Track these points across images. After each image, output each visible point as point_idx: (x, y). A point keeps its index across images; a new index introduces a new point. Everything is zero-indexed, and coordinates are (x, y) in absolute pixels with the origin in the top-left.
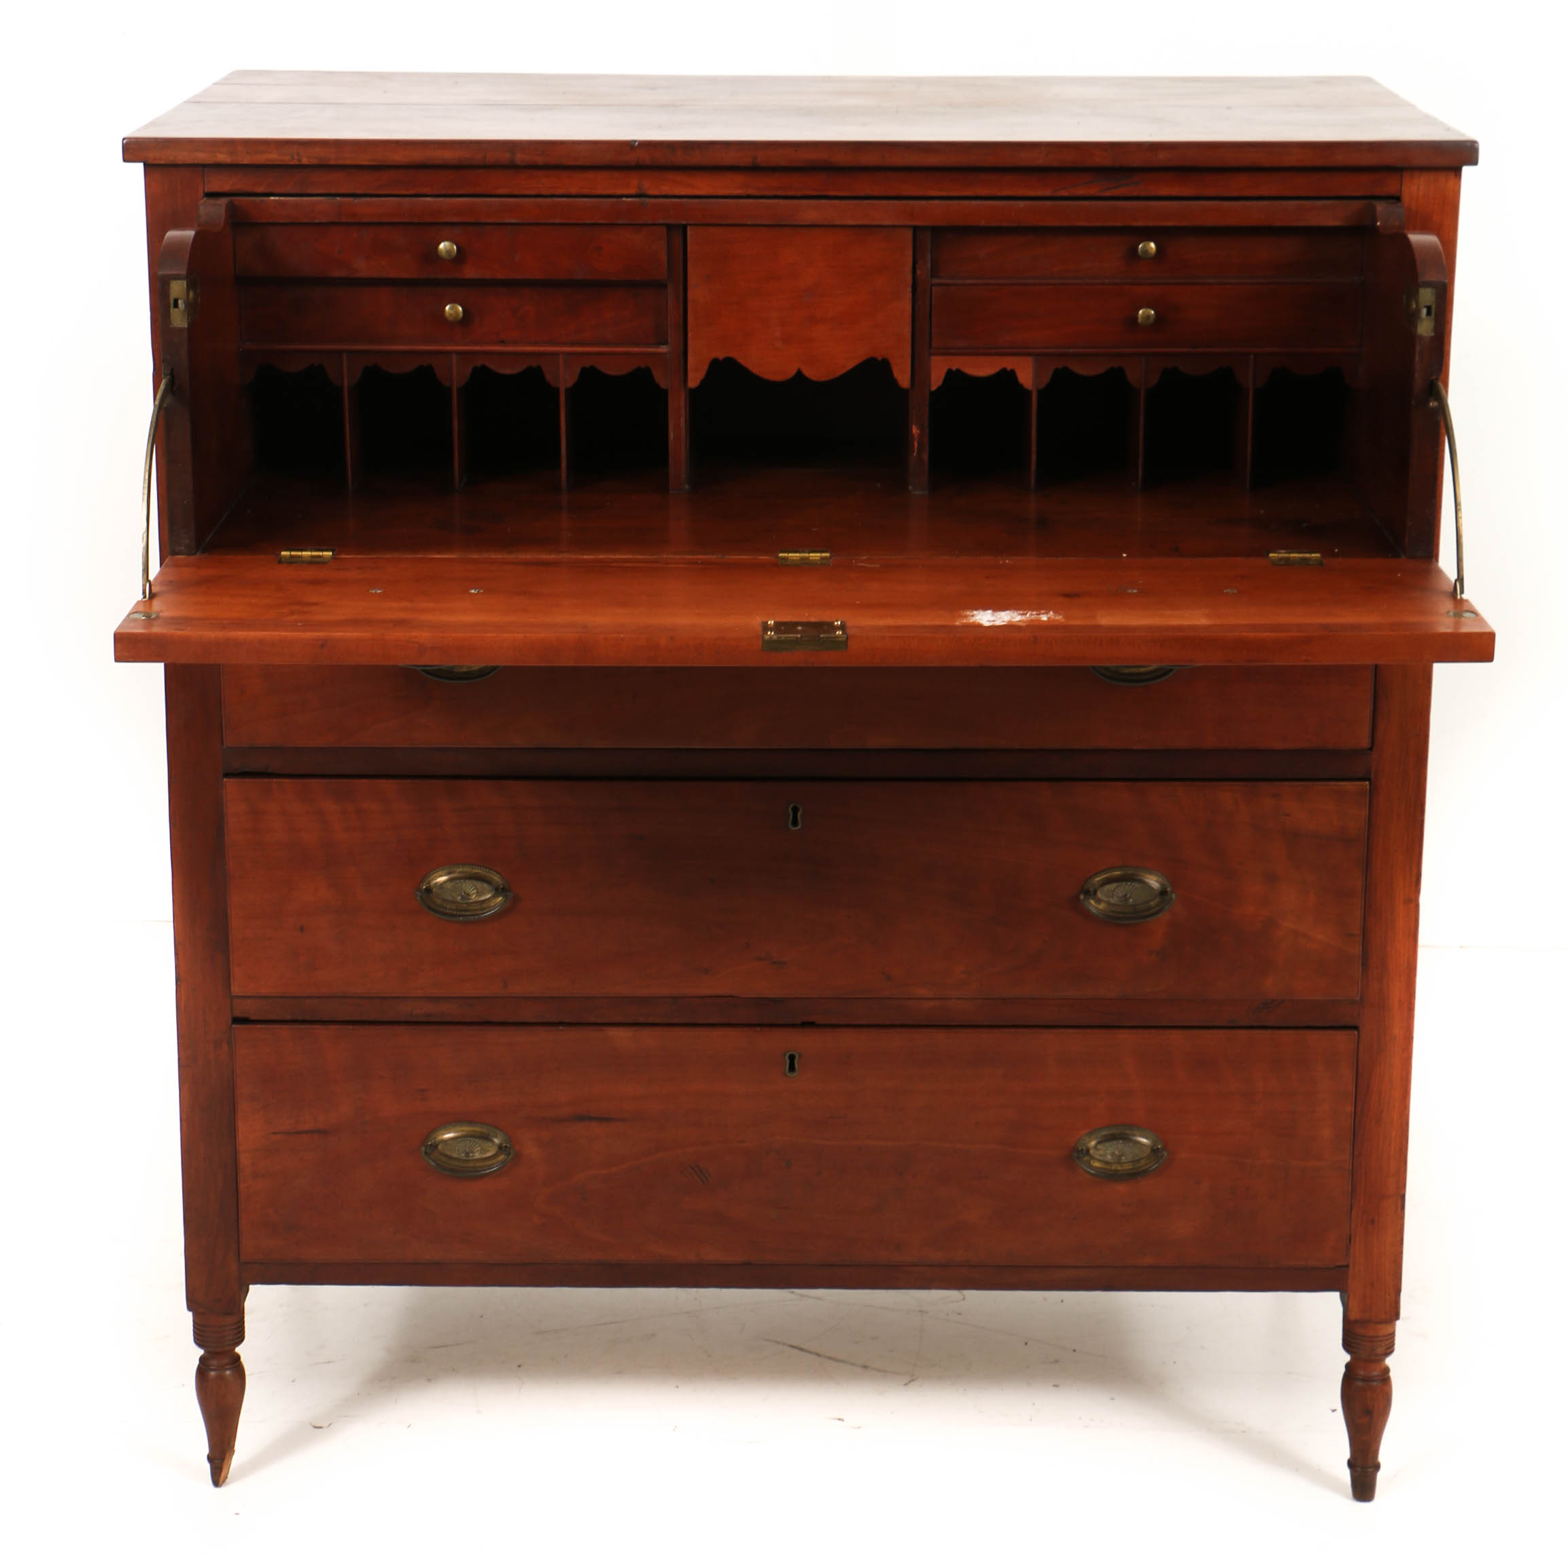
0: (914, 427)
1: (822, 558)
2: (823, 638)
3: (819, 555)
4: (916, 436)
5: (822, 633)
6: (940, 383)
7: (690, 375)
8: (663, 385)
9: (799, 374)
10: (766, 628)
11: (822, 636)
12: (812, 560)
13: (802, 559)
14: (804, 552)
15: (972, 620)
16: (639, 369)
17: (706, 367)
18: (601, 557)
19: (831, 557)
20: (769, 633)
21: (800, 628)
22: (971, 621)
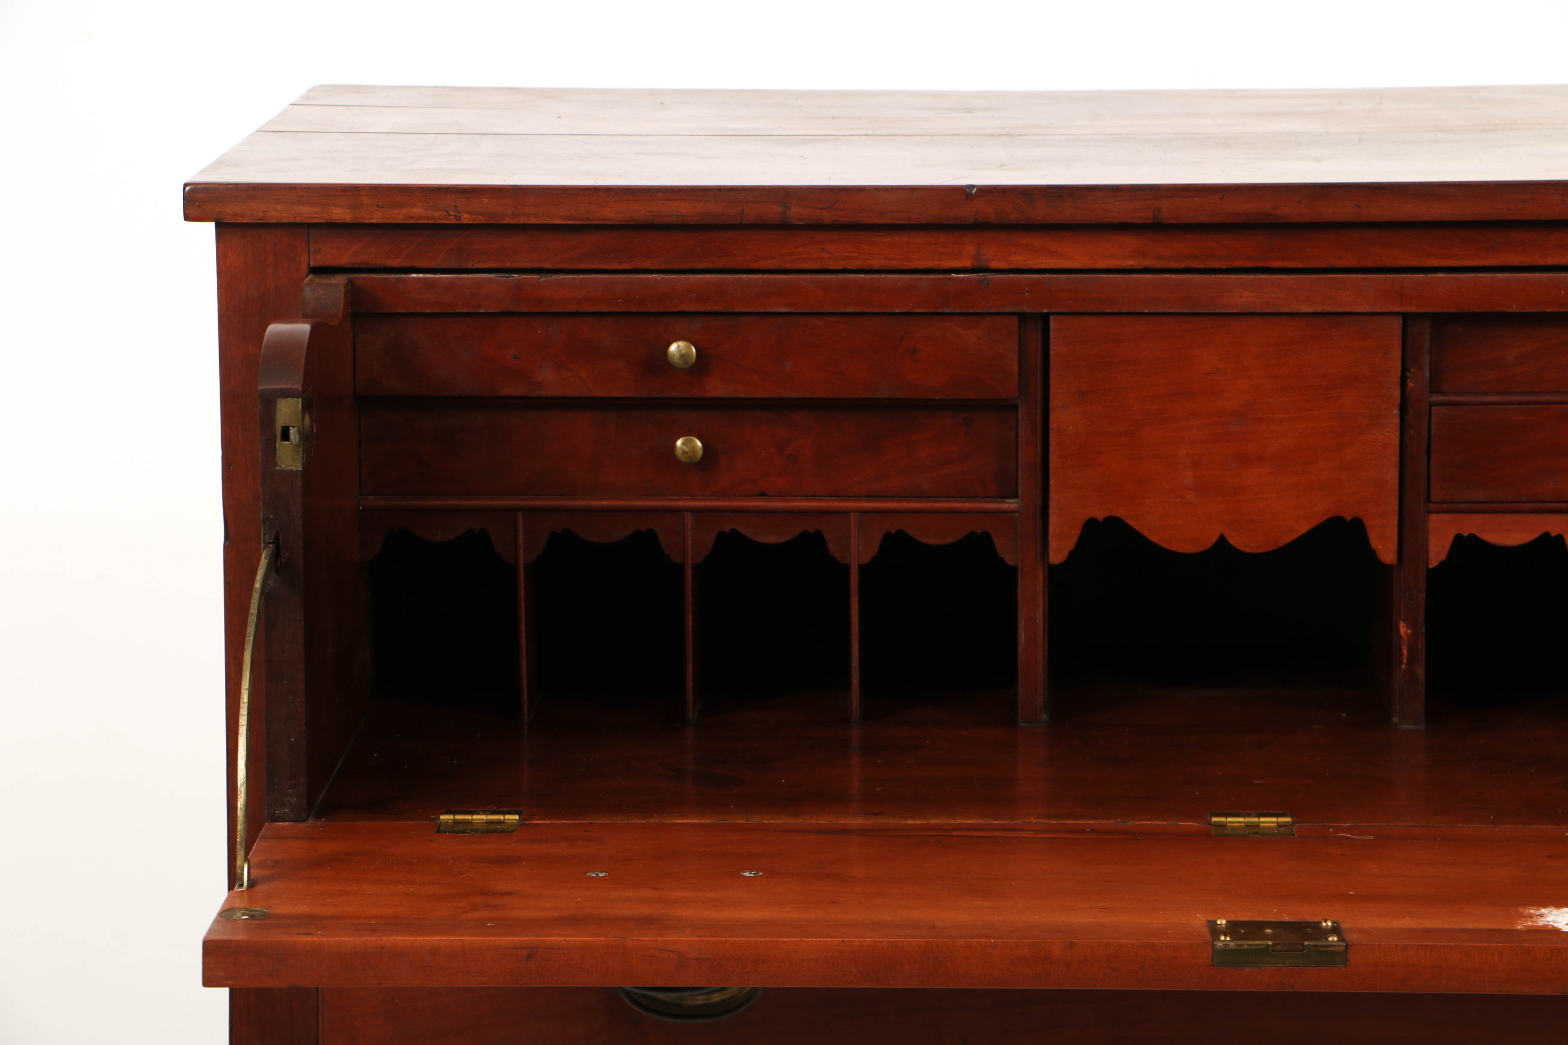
0: (1402, 624)
1: (1280, 825)
2: (1308, 946)
3: (1275, 819)
4: (1405, 638)
5: (1306, 940)
6: (1443, 557)
7: (1053, 544)
8: (1009, 559)
9: (1222, 539)
10: (1215, 931)
11: (1306, 943)
12: (1264, 828)
13: (1248, 826)
14: (1249, 815)
15: (1541, 922)
16: (972, 535)
17: (1076, 532)
18: (934, 821)
19: (1293, 822)
20: (1223, 938)
21: (1269, 931)
22: (1541, 924)
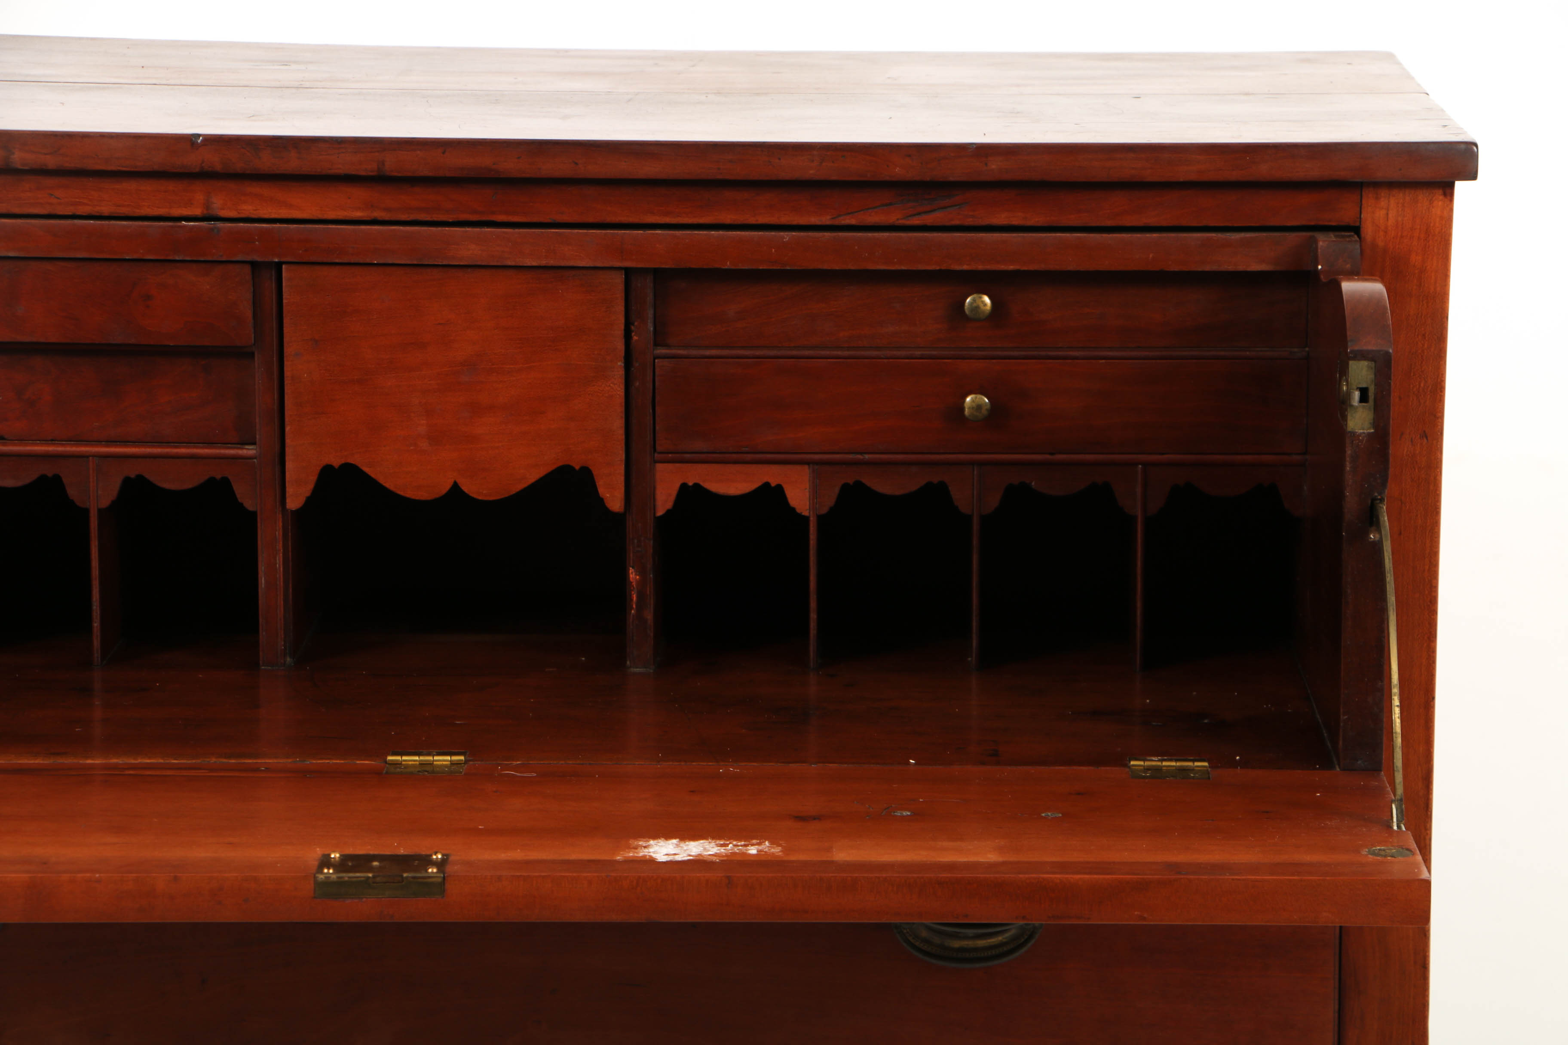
0: (631, 570)
1: (453, 763)
2: (407, 877)
3: (448, 758)
4: (634, 584)
5: (406, 872)
6: (669, 505)
7: (290, 490)
8: (249, 505)
9: (455, 486)
10: (326, 862)
11: (405, 875)
12: (438, 766)
13: (422, 764)
14: (429, 754)
15: (642, 853)
16: (211, 481)
17: (313, 479)
18: (114, 761)
19: (466, 762)
20: (326, 871)
21: (376, 864)
22: (641, 854)
